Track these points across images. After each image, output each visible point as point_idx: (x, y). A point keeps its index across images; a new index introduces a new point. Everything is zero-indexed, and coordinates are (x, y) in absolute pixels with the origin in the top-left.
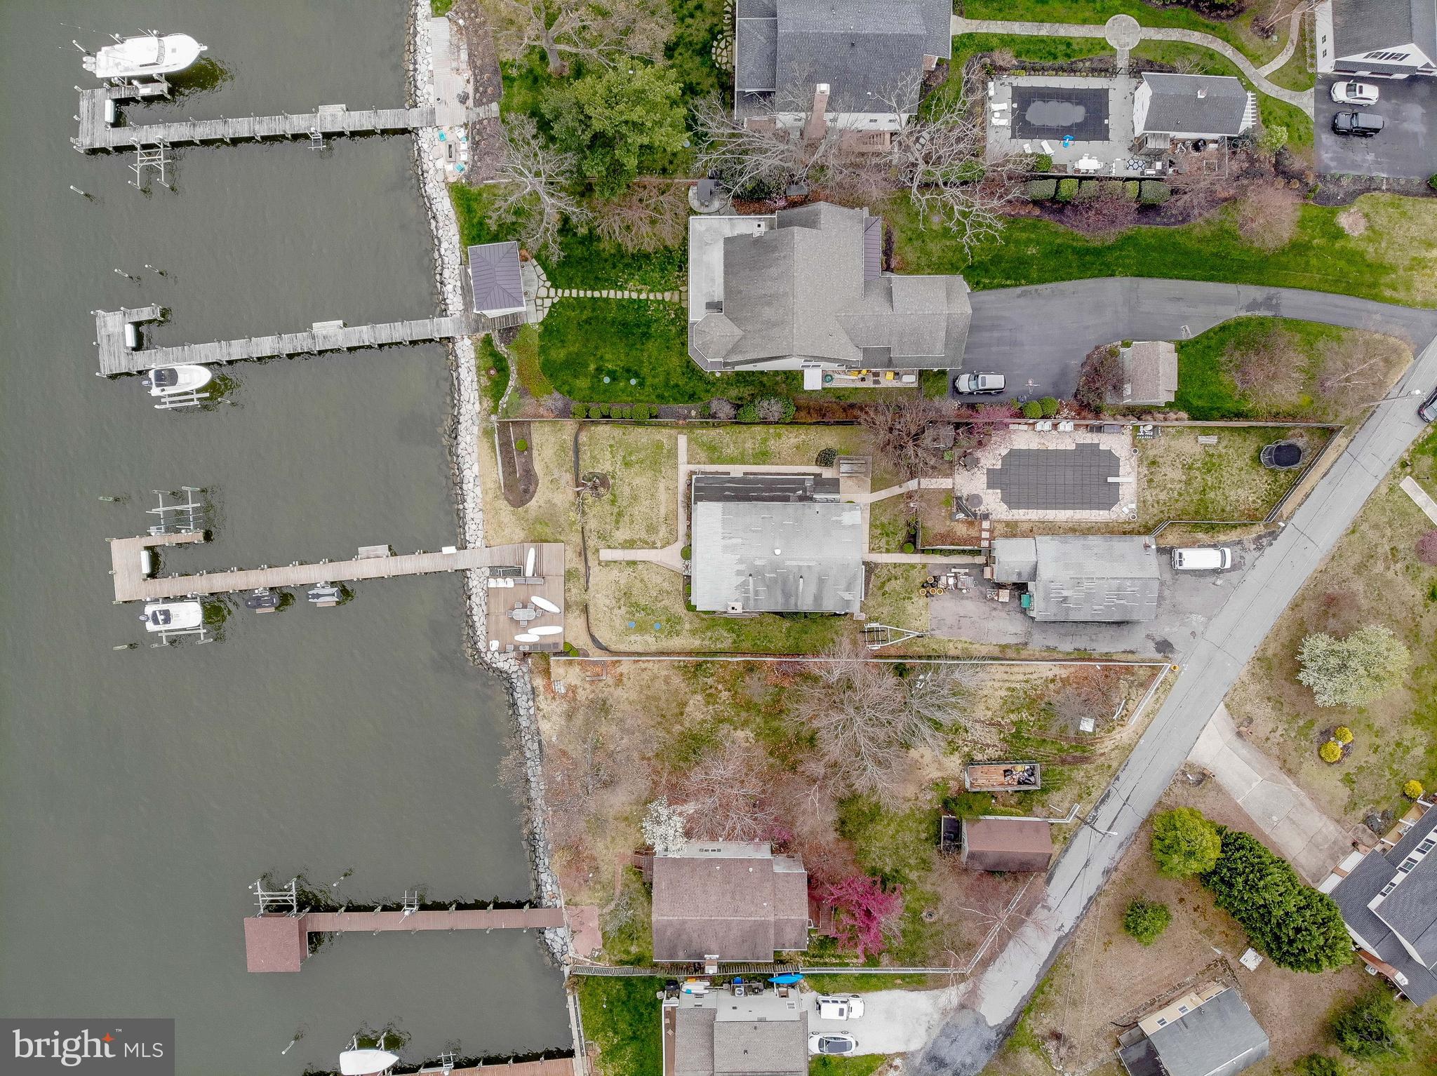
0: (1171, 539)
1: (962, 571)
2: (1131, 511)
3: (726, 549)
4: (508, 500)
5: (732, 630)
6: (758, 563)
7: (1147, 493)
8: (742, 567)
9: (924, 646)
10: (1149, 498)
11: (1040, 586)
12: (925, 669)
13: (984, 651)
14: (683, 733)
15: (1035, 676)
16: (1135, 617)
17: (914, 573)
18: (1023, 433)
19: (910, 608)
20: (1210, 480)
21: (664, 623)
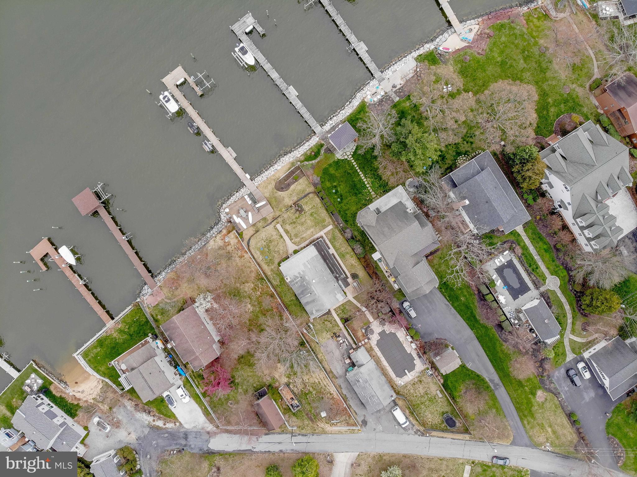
0: (400, 403)
1: (347, 343)
2: (401, 384)
3: (304, 264)
4: (276, 184)
5: (280, 282)
6: (307, 277)
7: (410, 385)
8: (302, 273)
9: (315, 346)
10: (409, 387)
11: (358, 370)
12: (308, 351)
13: (326, 366)
14: (238, 288)
15: (328, 387)
16: (367, 407)
17: (336, 328)
18: (402, 333)
19: (324, 334)
20: (427, 403)
21: (269, 259)
